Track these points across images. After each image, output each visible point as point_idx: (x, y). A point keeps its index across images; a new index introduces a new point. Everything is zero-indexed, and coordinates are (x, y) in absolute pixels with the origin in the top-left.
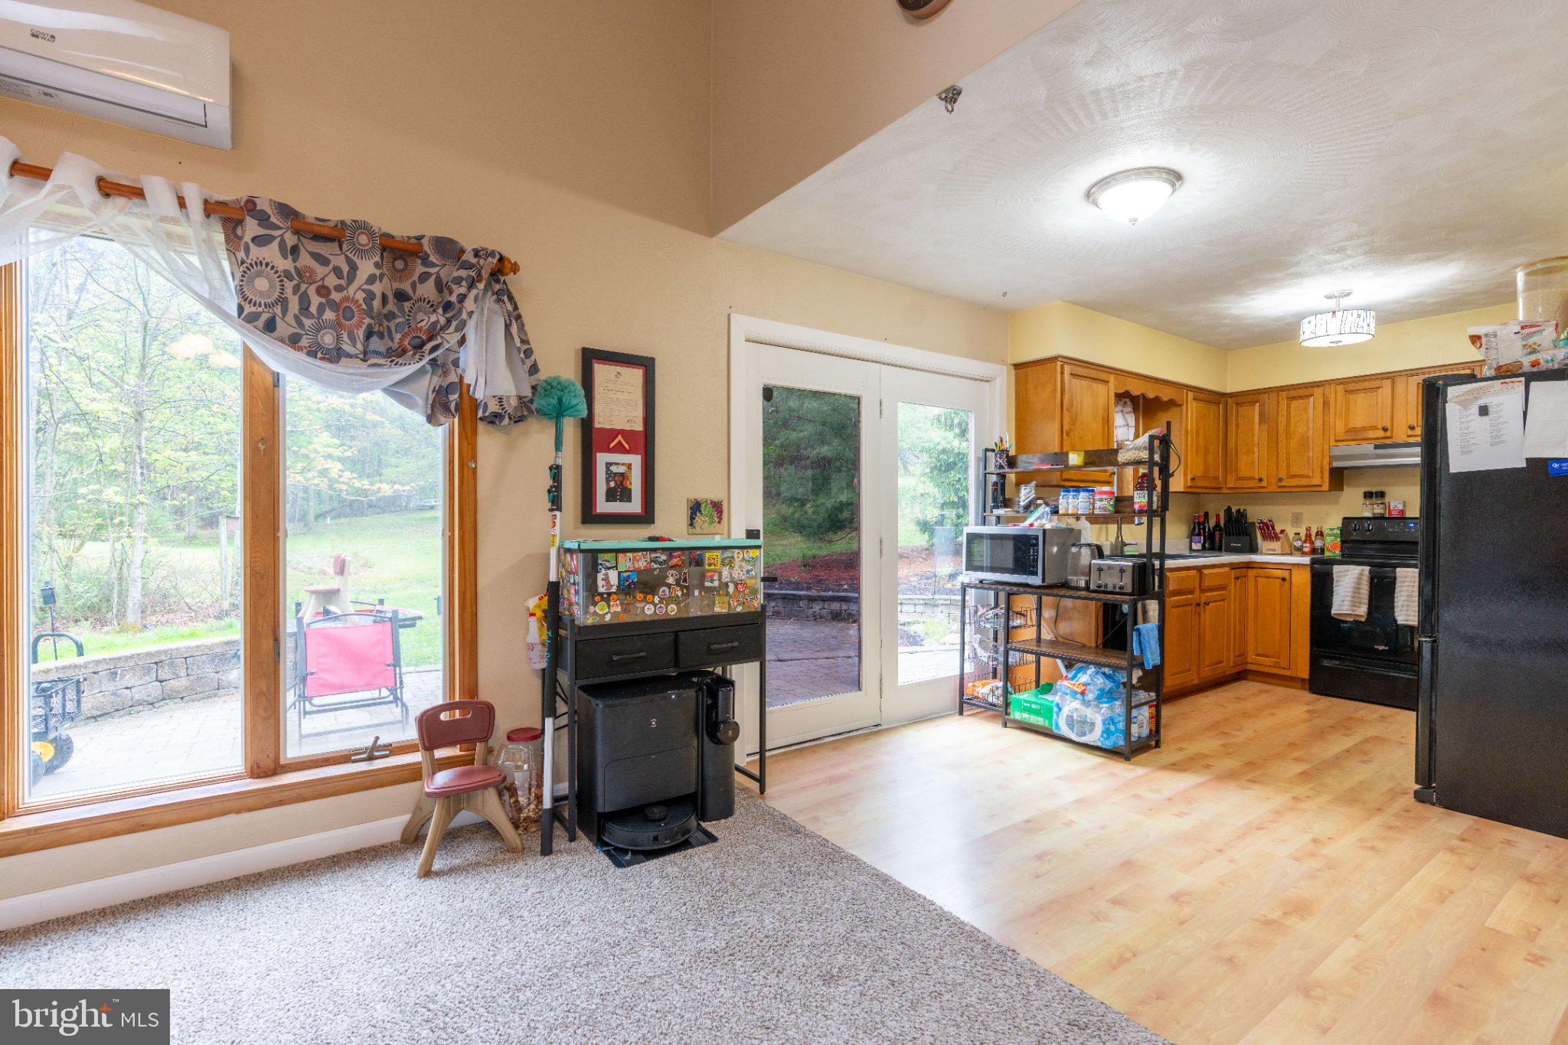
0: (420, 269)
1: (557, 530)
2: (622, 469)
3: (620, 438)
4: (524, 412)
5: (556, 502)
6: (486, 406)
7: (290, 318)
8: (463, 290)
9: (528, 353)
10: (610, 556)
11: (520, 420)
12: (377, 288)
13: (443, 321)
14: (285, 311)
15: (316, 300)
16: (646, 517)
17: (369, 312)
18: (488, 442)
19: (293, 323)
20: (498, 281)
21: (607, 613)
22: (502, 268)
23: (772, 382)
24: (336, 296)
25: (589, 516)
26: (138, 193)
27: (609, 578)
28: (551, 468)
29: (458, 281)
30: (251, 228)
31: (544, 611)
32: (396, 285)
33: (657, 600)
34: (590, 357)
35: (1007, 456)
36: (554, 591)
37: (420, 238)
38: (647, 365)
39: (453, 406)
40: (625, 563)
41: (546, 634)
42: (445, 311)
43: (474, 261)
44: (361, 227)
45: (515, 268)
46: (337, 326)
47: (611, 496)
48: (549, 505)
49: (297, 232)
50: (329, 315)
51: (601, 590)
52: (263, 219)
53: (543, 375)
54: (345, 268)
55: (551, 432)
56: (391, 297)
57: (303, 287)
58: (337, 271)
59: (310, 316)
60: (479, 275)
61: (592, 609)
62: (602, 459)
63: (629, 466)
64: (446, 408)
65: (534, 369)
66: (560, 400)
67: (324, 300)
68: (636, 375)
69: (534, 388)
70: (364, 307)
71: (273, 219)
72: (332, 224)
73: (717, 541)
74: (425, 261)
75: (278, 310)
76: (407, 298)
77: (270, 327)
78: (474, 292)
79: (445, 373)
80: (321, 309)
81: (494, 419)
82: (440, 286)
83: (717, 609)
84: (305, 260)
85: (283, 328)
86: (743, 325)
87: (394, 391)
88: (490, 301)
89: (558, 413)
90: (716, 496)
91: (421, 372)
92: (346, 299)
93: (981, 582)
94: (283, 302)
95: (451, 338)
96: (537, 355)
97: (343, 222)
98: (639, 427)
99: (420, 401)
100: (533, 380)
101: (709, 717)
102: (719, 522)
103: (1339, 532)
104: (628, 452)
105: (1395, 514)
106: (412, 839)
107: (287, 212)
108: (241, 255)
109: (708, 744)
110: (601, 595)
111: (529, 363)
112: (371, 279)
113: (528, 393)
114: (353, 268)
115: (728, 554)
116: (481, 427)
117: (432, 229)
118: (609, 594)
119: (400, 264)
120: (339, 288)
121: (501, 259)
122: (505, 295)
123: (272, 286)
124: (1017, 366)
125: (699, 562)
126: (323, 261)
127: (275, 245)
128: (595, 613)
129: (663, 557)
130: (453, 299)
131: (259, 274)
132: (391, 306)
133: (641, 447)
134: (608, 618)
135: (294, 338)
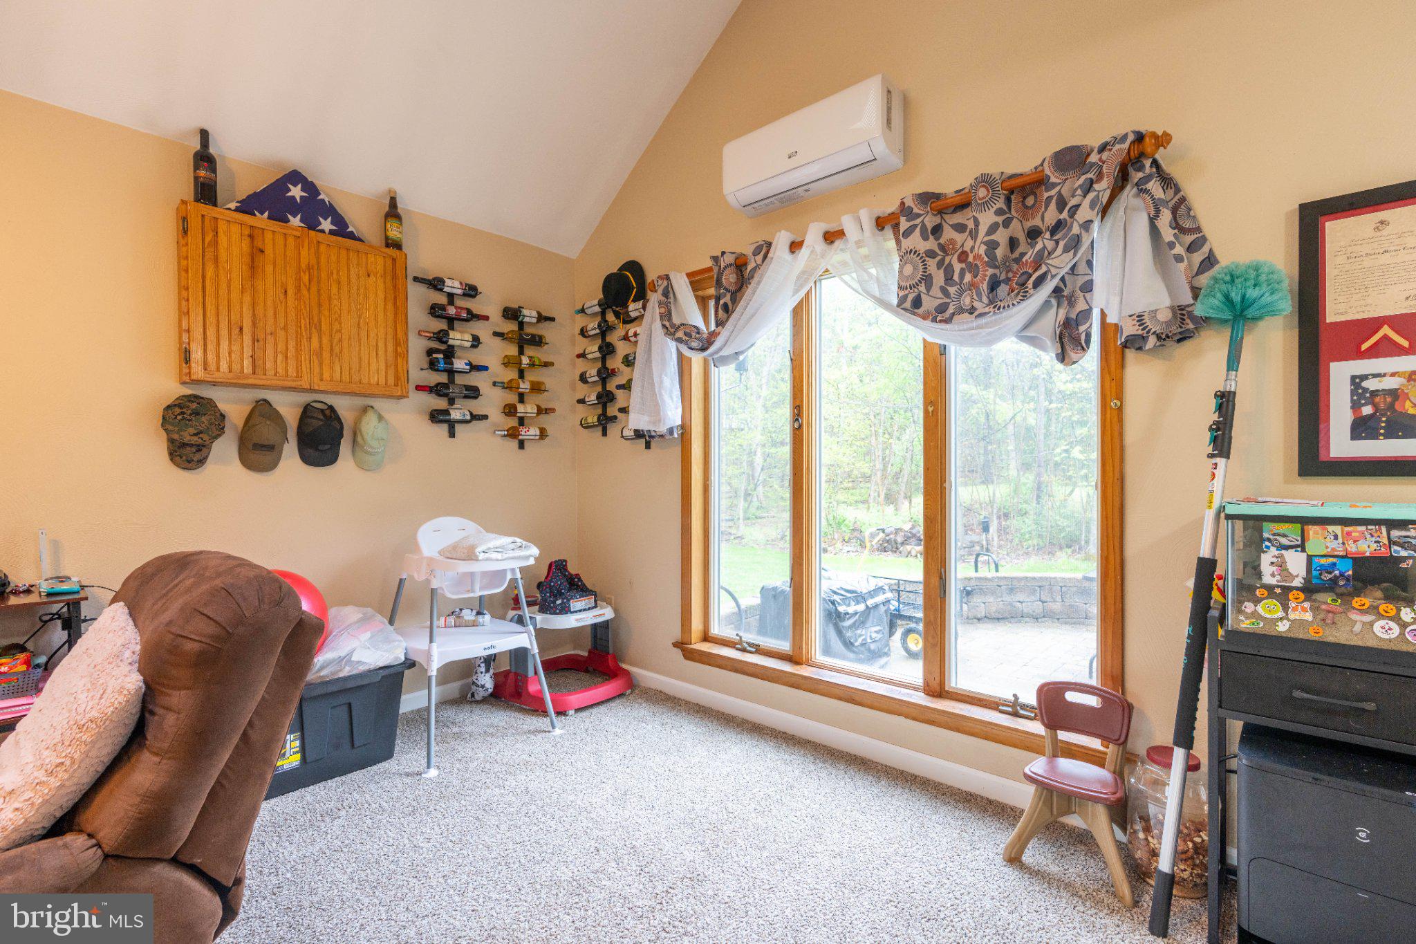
0: (1045, 196)
1: (1218, 484)
2: (1391, 383)
3: (1388, 329)
5: (1225, 444)
6: (1124, 329)
7: (936, 291)
9: (1198, 244)
10: (1288, 528)
11: (1184, 337)
12: (1002, 235)
14: (929, 288)
15: (958, 267)
17: (992, 263)
18: (1138, 374)
19: (940, 295)
21: (1280, 618)
22: (1142, 148)
24: (970, 258)
25: (1312, 464)
26: (841, 234)
27: (1286, 564)
28: (1216, 396)
29: (1075, 192)
30: (903, 225)
32: (1029, 224)
36: (1206, 569)
37: (1043, 163)
40: (1323, 541)
42: (1053, 233)
44: (982, 181)
45: (1163, 140)
46: (971, 286)
47: (1362, 428)
48: (1210, 449)
49: (937, 212)
50: (968, 277)
51: (1268, 579)
52: (910, 214)
54: (974, 228)
56: (1022, 239)
57: (948, 259)
58: (972, 233)
59: (954, 284)
61: (1251, 608)
62: (1342, 372)
65: (1206, 264)
67: (963, 265)
69: (1204, 289)
70: (986, 259)
71: (916, 210)
74: (1048, 185)
75: (922, 288)
76: (1040, 231)
77: (916, 305)
79: (1072, 302)
81: (1138, 343)
82: (1060, 205)
85: (929, 303)
87: (1026, 333)
88: (1128, 197)
91: (1046, 305)
94: (927, 279)
95: (1060, 261)
97: (971, 185)
99: (1049, 343)
100: (1201, 280)
104: (1407, 352)
107: (927, 198)
110: (1270, 588)
111: (1198, 257)
112: (993, 229)
113: (1188, 299)
114: (976, 225)
116: (1127, 356)
118: (1287, 590)
119: (1030, 200)
121: (1140, 138)
122: (1152, 181)
123: (915, 269)
126: (960, 228)
127: (916, 233)
128: (1255, 615)
130: (1065, 215)
131: (906, 262)
132: (1022, 247)
134: (1283, 627)
135: (942, 309)
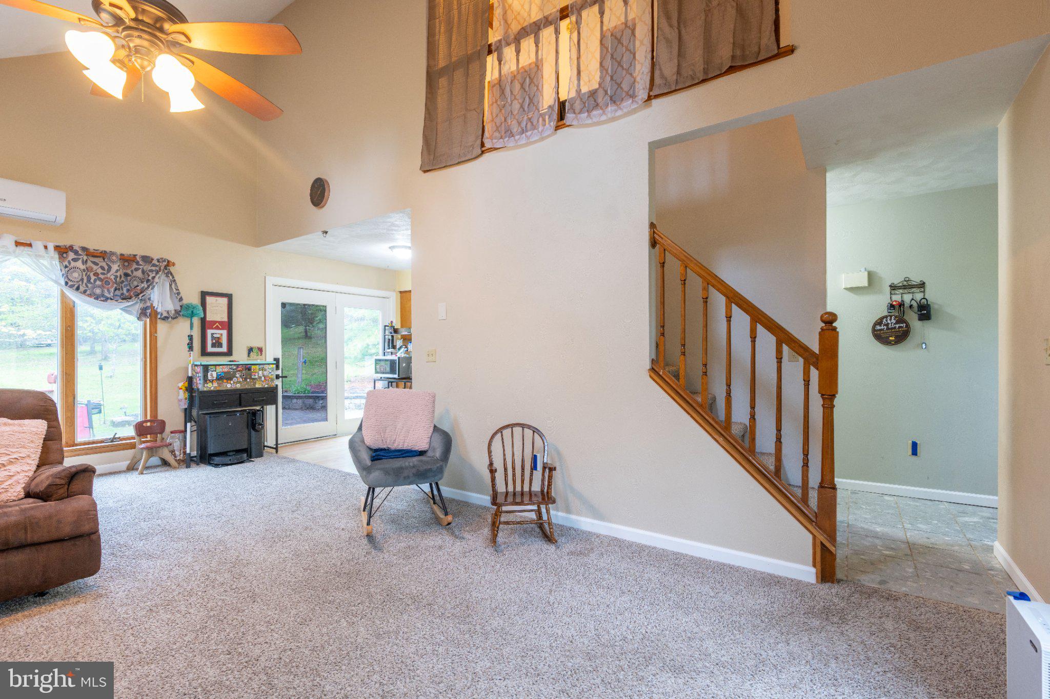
0: (135, 266)
1: (192, 358)
2: (218, 336)
3: (217, 324)
4: (178, 314)
5: (191, 348)
6: (162, 314)
7: (84, 284)
8: (154, 275)
9: (178, 294)
10: (212, 367)
11: (176, 318)
12: (118, 274)
13: (146, 286)
14: (82, 283)
15: (93, 278)
16: (229, 353)
17: (116, 283)
18: (162, 327)
19: (84, 286)
20: (166, 269)
21: (211, 386)
22: (169, 264)
23: (285, 301)
24: (102, 277)
25: (204, 353)
26: (30, 245)
27: (212, 375)
28: (189, 336)
29: (151, 271)
30: (71, 255)
31: (186, 387)
32: (124, 271)
33: (232, 382)
34: (204, 295)
35: (394, 328)
36: (190, 380)
37: (135, 256)
38: (229, 297)
39: (148, 314)
40: (219, 369)
41: (187, 395)
42: (147, 283)
43: (158, 264)
44: (112, 253)
45: (174, 264)
46: (102, 287)
47: (213, 345)
48: (188, 349)
49: (87, 255)
50: (98, 283)
51: (209, 378)
52: (76, 253)
53: (185, 302)
54: (106, 268)
55: (189, 322)
56: (123, 276)
57: (88, 273)
58: (102, 268)
59: (91, 283)
60: (160, 269)
61: (206, 385)
62: (209, 332)
63: (222, 335)
64: (145, 315)
65: (181, 299)
66: (192, 312)
67: (96, 277)
68: (225, 301)
69: (181, 306)
70: (114, 281)
71: (80, 252)
72: (99, 252)
73: (259, 362)
74: (138, 263)
75: (80, 283)
76: (129, 276)
77: (78, 289)
78: (158, 276)
79: (145, 302)
80: (95, 281)
81: (165, 319)
82: (143, 272)
83: (257, 386)
84: (89, 264)
85: (82, 289)
86: (270, 280)
87: (126, 310)
88: (163, 277)
89: (192, 315)
90: (260, 346)
91: (136, 303)
92: (107, 278)
93: (381, 378)
94: (82, 280)
95: (149, 292)
96: (182, 294)
97: (105, 252)
98: (226, 319)
99: (135, 313)
100: (181, 303)
101: (252, 423)
102: (261, 355)
104: (220, 329)
106: (131, 468)
107: (84, 249)
108: (66, 263)
109: (253, 432)
110: (210, 380)
111: (179, 297)
112: (117, 271)
113: (179, 308)
114: (110, 268)
115: (262, 366)
116: (159, 321)
117: (140, 252)
118: (213, 380)
119: (126, 264)
120: (102, 274)
121: (168, 261)
122: (169, 274)
123: (79, 275)
124: (401, 292)
125: (249, 369)
126: (97, 264)
127: (80, 261)
128: (207, 387)
129: (235, 367)
130: (150, 278)
131: (74, 272)
132: (123, 279)
133: (227, 327)
134: (212, 388)
135: (85, 292)
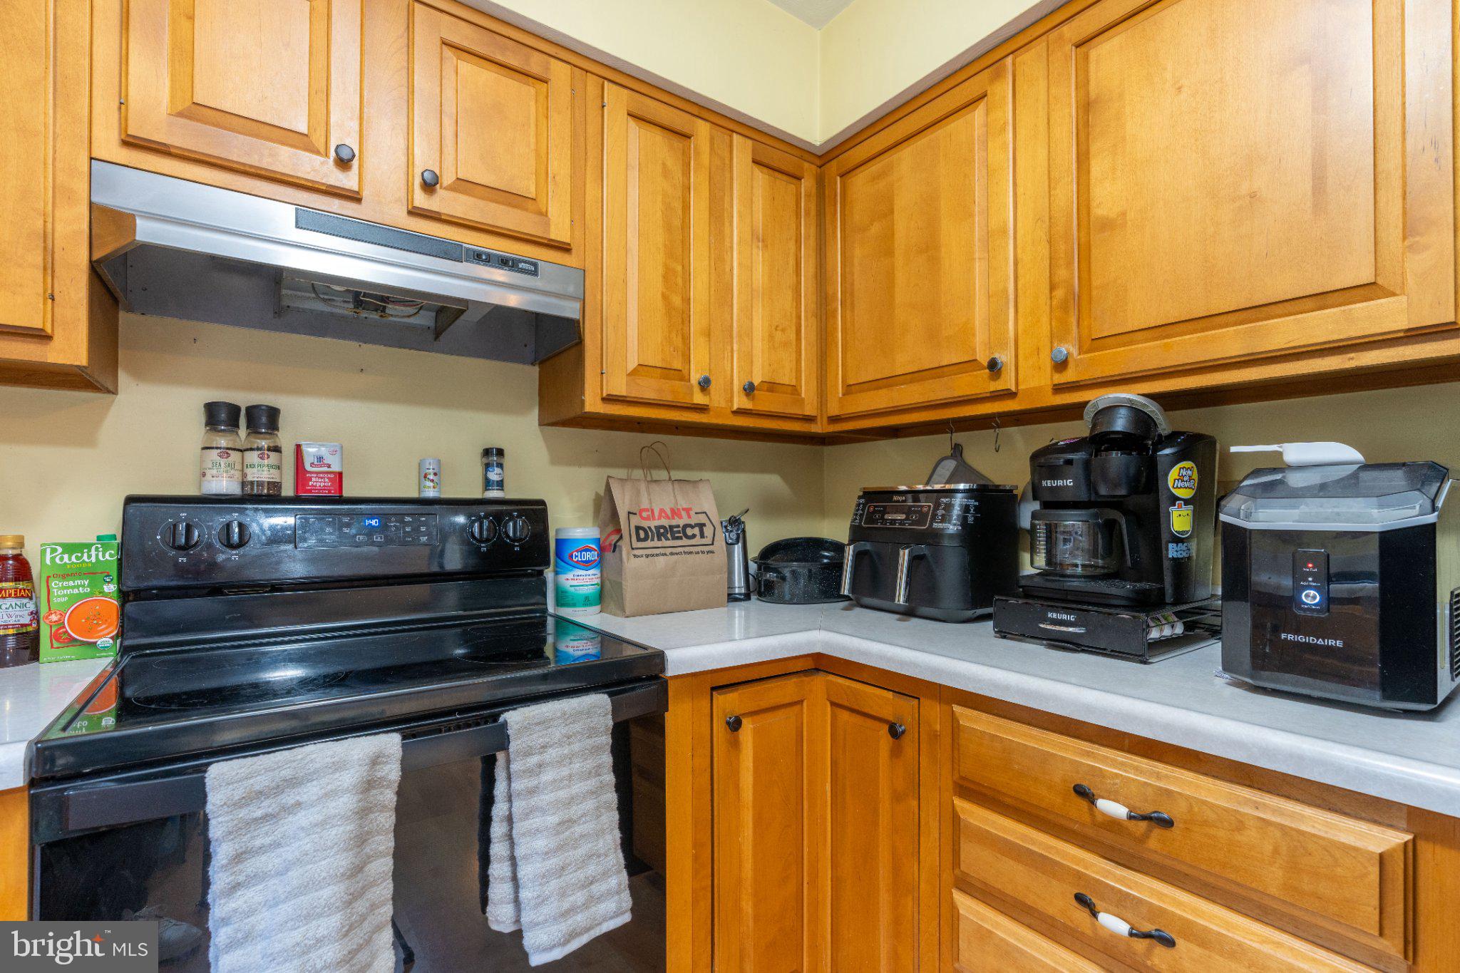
103: (111, 556)
105: (318, 484)
